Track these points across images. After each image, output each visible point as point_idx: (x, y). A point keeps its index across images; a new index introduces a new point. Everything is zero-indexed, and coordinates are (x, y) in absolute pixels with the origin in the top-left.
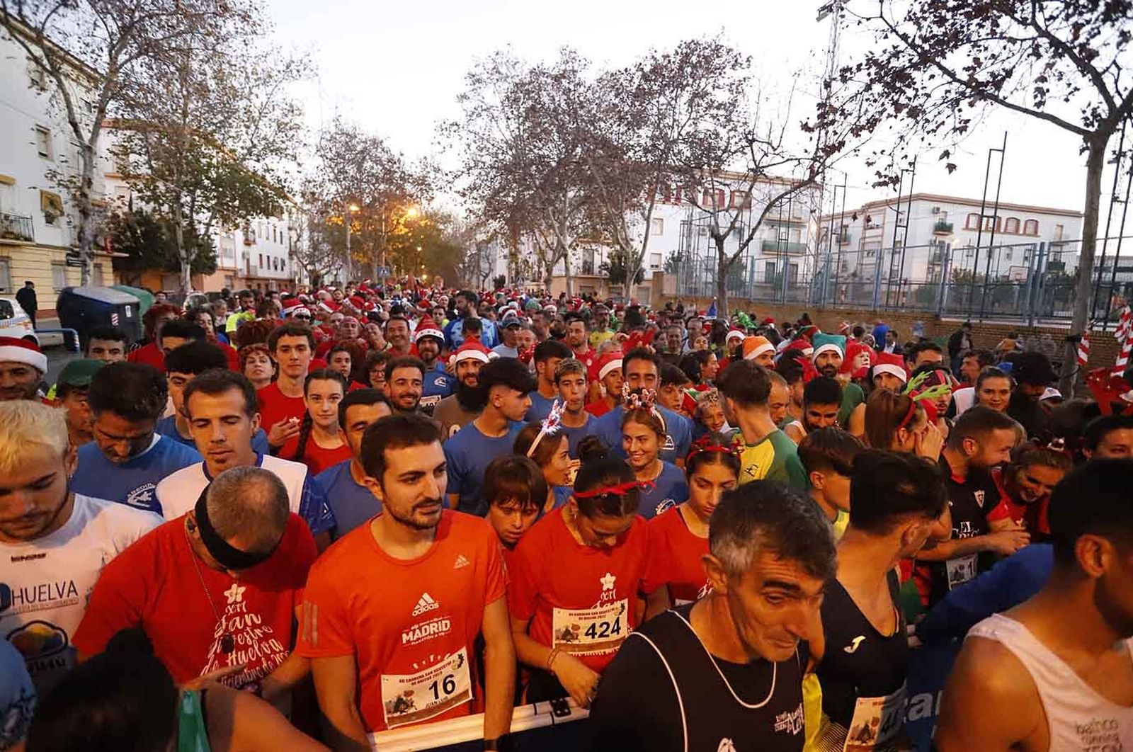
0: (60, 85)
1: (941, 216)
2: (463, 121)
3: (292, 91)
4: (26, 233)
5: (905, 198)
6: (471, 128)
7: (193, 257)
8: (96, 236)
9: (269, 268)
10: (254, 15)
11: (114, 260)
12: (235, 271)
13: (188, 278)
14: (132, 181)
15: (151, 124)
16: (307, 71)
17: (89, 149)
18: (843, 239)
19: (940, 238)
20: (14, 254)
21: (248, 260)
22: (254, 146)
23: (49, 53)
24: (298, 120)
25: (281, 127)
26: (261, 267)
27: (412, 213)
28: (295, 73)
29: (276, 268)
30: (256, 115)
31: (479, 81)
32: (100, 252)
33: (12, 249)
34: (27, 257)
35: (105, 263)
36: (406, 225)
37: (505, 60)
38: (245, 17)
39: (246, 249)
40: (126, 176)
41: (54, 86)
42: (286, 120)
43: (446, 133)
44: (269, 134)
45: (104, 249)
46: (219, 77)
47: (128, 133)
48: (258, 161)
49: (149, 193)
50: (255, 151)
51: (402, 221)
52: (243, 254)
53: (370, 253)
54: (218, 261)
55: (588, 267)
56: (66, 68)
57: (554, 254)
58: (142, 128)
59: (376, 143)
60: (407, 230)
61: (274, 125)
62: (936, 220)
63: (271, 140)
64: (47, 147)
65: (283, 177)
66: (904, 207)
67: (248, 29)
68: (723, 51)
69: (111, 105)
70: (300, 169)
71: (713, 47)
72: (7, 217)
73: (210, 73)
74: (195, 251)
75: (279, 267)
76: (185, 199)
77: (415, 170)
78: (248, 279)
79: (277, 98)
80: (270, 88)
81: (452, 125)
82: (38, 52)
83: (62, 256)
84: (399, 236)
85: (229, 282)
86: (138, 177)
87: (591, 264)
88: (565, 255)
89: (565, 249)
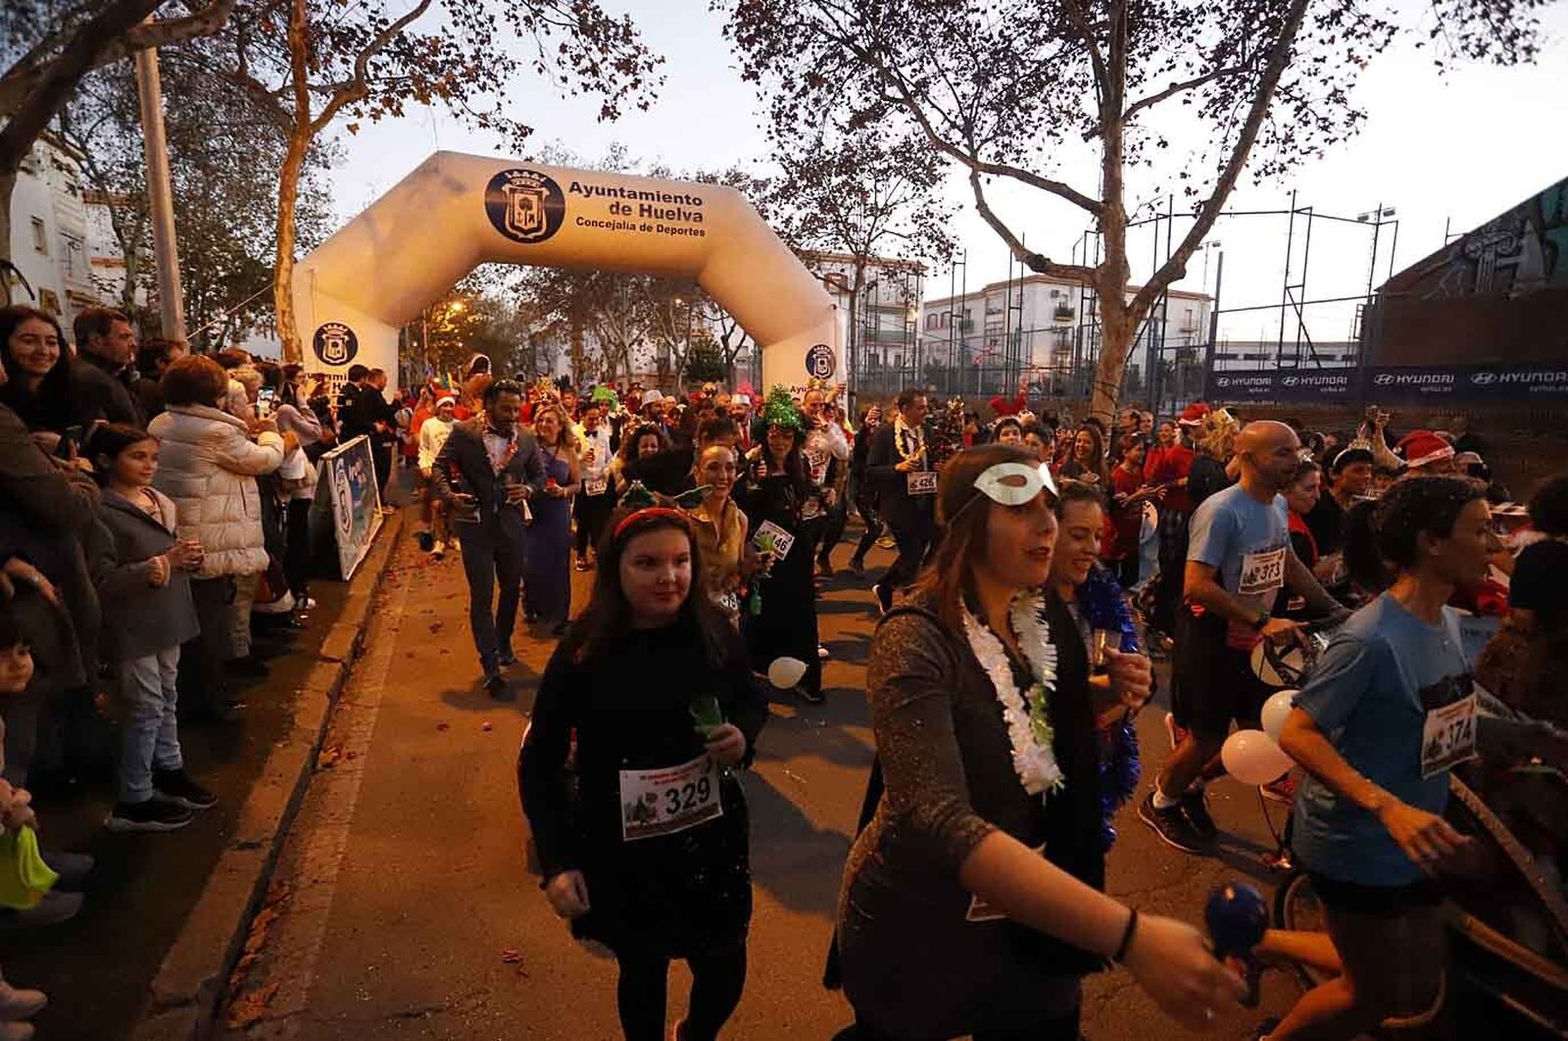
5: (1017, 280)
18: (966, 326)
19: (1060, 325)
24: (323, 209)
27: (456, 307)
28: (322, 158)
36: (451, 321)
51: (448, 316)
55: (662, 363)
57: (617, 350)
60: (450, 327)
62: (1056, 303)
66: (1016, 291)
84: (446, 333)
87: (667, 360)
88: (625, 353)
89: (624, 347)
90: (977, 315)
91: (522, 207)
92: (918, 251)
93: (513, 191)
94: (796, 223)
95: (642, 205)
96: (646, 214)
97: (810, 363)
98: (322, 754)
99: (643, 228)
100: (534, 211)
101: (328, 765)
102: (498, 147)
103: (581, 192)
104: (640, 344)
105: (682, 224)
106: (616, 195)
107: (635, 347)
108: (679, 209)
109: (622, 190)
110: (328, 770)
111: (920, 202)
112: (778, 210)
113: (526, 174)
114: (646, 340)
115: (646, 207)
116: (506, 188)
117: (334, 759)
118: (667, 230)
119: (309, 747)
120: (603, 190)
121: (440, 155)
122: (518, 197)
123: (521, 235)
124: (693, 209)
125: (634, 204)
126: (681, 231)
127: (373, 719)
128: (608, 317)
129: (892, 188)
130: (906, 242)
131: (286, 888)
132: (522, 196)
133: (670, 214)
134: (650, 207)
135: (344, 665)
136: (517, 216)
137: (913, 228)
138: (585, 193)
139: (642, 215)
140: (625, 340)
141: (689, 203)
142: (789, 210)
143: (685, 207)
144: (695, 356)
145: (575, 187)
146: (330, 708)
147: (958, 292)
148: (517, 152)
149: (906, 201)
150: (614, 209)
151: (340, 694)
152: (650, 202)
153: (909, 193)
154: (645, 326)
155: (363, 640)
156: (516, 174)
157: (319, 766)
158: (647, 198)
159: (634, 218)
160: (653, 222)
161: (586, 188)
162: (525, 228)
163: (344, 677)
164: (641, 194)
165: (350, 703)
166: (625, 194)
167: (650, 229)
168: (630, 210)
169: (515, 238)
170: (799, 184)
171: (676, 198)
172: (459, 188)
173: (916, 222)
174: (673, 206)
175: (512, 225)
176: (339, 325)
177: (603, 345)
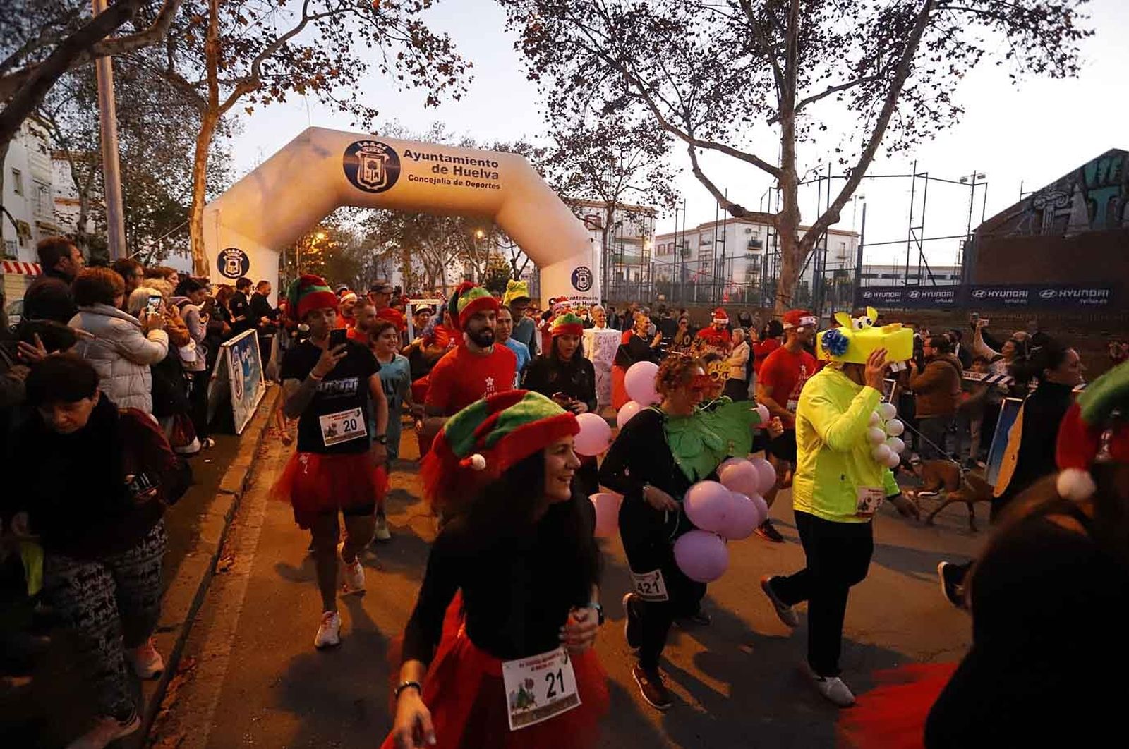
1: (753, 235)
5: (721, 221)
18: (686, 253)
19: (752, 253)
24: (226, 166)
27: (322, 236)
36: (316, 246)
51: (314, 243)
57: (436, 268)
60: (316, 250)
62: (749, 238)
66: (721, 229)
87: (471, 275)
88: (442, 270)
89: (441, 266)
90: (694, 246)
91: (369, 167)
92: (652, 201)
93: (363, 156)
94: (565, 179)
95: (455, 167)
96: (458, 173)
97: (574, 280)
98: (220, 562)
99: (456, 183)
100: (378, 170)
101: (224, 570)
102: (353, 124)
103: (411, 157)
104: (452, 264)
105: (484, 181)
106: (437, 159)
107: (449, 266)
108: (482, 170)
109: (441, 156)
110: (225, 573)
111: (653, 166)
112: (552, 170)
113: (373, 144)
114: (457, 261)
115: (458, 168)
116: (358, 153)
117: (229, 565)
118: (473, 184)
119: (211, 556)
120: (428, 156)
121: (312, 130)
122: (367, 160)
123: (369, 187)
124: (492, 170)
125: (450, 166)
126: (482, 186)
127: (257, 535)
128: (429, 244)
129: (633, 156)
130: (643, 194)
131: (193, 661)
132: (370, 159)
133: (475, 173)
134: (461, 168)
135: (236, 496)
136: (365, 174)
137: (648, 185)
138: (415, 158)
139: (455, 174)
140: (441, 260)
141: (489, 166)
142: (560, 171)
143: (486, 169)
144: (492, 273)
145: (408, 154)
146: (226, 527)
147: (680, 229)
148: (366, 128)
149: (643, 165)
150: (435, 169)
151: (233, 517)
152: (461, 164)
153: (645, 160)
154: (457, 252)
155: (250, 478)
156: (365, 144)
157: (218, 571)
158: (459, 162)
159: (450, 176)
160: (463, 179)
161: (415, 154)
162: (372, 182)
163: (236, 506)
164: (455, 159)
165: (239, 523)
166: (444, 159)
167: (461, 183)
168: (447, 170)
169: (364, 189)
170: (567, 153)
171: (479, 162)
172: (324, 154)
173: (650, 180)
174: (477, 168)
175: (362, 180)
176: (236, 250)
177: (425, 265)
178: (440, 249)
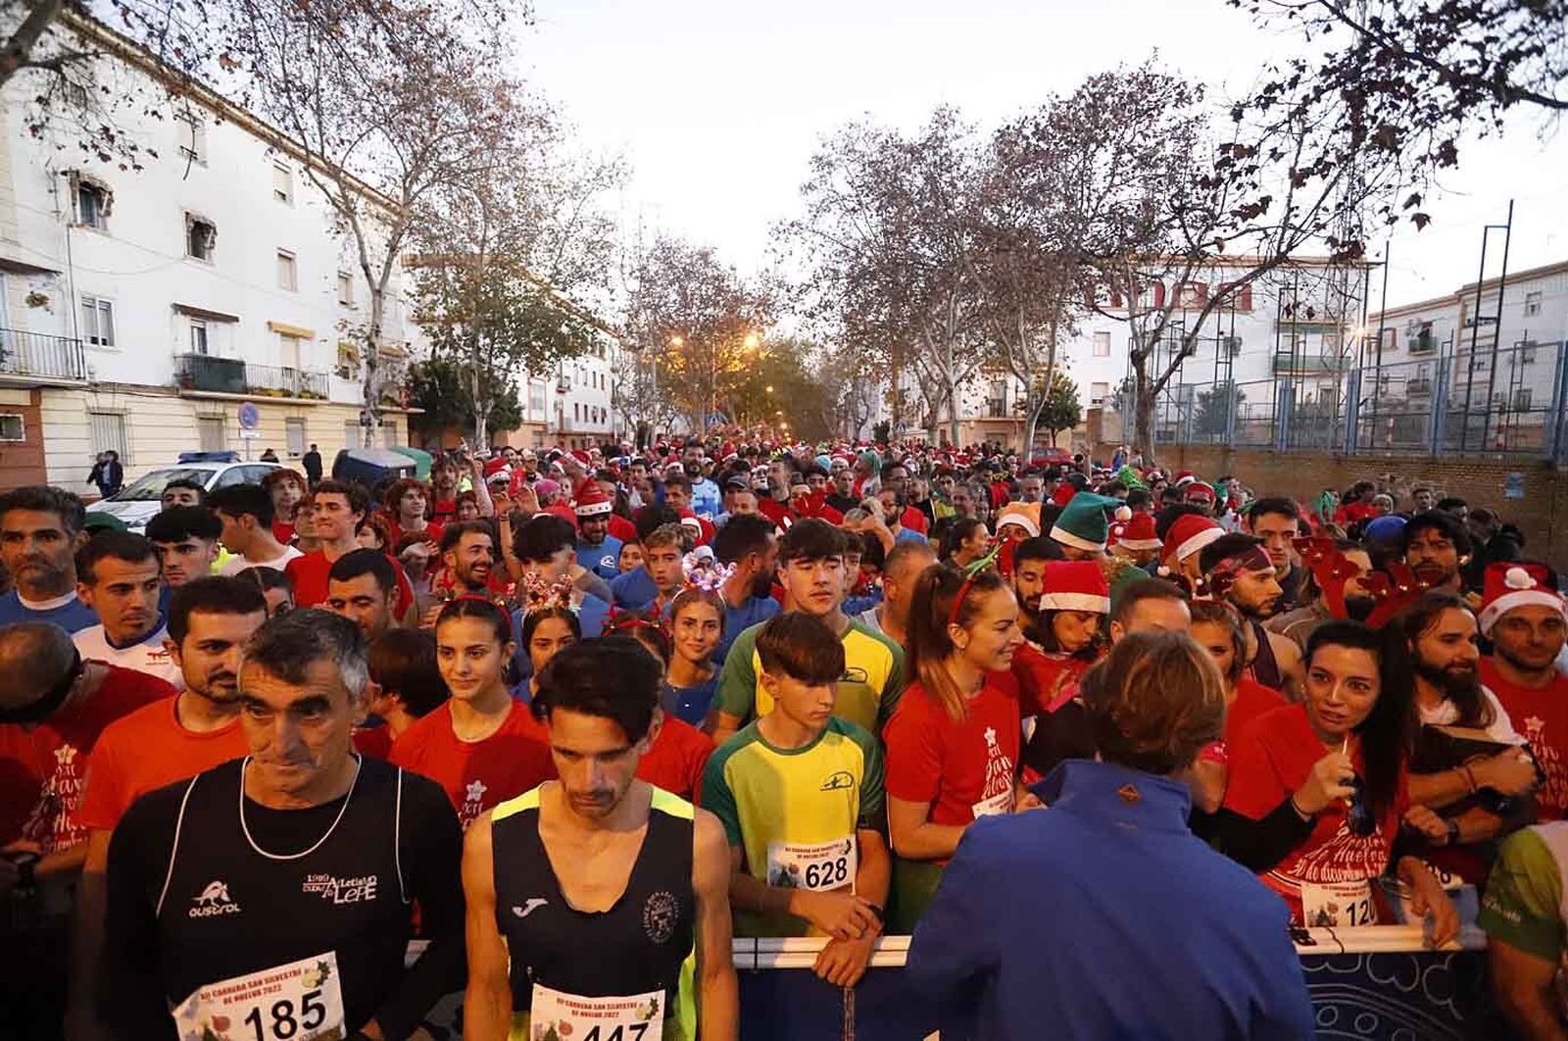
0: (355, 225)
2: (806, 220)
3: (604, 202)
4: (322, 392)
6: (815, 228)
7: (489, 411)
8: (381, 392)
9: (586, 420)
10: (552, 120)
11: (410, 416)
12: (545, 426)
13: (483, 435)
14: (427, 325)
15: (446, 258)
16: (621, 176)
17: (379, 292)
20: (310, 415)
21: (561, 412)
22: (559, 273)
23: (345, 186)
25: (590, 246)
26: (577, 419)
27: (750, 342)
28: (607, 180)
29: (595, 419)
30: (562, 235)
31: (830, 164)
32: (395, 409)
33: (306, 409)
34: (322, 417)
35: (399, 422)
36: (741, 360)
37: (862, 134)
38: (542, 123)
39: (560, 397)
40: (420, 320)
41: (350, 228)
42: (596, 238)
43: (783, 236)
44: (576, 256)
45: (399, 405)
46: (522, 194)
47: (426, 269)
48: (564, 290)
49: (443, 338)
50: (561, 278)
51: (736, 354)
52: (555, 405)
53: (695, 399)
54: (525, 415)
55: (997, 406)
56: (361, 203)
57: (940, 390)
58: (438, 263)
59: (704, 256)
60: (742, 366)
61: (582, 246)
63: (579, 263)
64: (348, 293)
65: (591, 306)
67: (543, 136)
68: (1158, 82)
69: (404, 240)
70: (613, 296)
71: (1141, 78)
72: (304, 375)
73: (511, 192)
74: (492, 402)
75: (599, 419)
76: (483, 341)
77: (753, 287)
78: (561, 434)
79: (586, 212)
80: (579, 201)
81: (792, 225)
82: (333, 187)
83: (356, 416)
84: (733, 374)
85: (537, 439)
86: (433, 320)
87: (1002, 402)
88: (950, 392)
89: (948, 382)
104: (969, 381)
107: (964, 384)
114: (978, 375)
128: (930, 349)
140: (950, 374)
154: (977, 360)
177: (921, 383)
178: (946, 352)
